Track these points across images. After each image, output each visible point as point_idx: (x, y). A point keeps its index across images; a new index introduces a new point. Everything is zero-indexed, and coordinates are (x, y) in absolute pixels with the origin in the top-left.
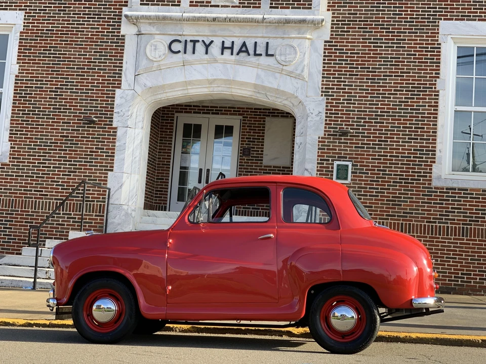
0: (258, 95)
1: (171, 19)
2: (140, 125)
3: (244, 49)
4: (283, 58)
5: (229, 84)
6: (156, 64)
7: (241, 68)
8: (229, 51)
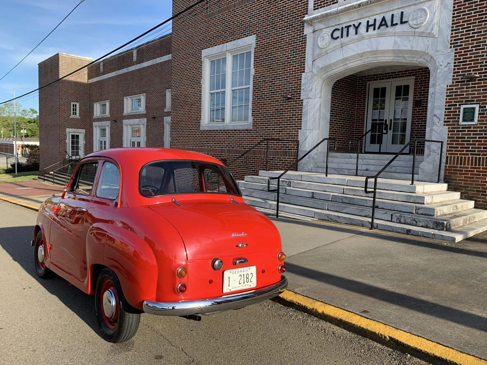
0: (398, 58)
1: (331, 14)
2: (319, 95)
3: (383, 23)
4: (415, 22)
5: (375, 54)
6: (324, 50)
7: (382, 40)
8: (372, 27)
